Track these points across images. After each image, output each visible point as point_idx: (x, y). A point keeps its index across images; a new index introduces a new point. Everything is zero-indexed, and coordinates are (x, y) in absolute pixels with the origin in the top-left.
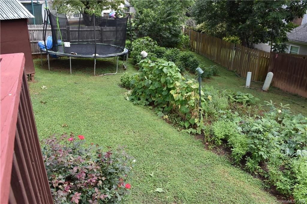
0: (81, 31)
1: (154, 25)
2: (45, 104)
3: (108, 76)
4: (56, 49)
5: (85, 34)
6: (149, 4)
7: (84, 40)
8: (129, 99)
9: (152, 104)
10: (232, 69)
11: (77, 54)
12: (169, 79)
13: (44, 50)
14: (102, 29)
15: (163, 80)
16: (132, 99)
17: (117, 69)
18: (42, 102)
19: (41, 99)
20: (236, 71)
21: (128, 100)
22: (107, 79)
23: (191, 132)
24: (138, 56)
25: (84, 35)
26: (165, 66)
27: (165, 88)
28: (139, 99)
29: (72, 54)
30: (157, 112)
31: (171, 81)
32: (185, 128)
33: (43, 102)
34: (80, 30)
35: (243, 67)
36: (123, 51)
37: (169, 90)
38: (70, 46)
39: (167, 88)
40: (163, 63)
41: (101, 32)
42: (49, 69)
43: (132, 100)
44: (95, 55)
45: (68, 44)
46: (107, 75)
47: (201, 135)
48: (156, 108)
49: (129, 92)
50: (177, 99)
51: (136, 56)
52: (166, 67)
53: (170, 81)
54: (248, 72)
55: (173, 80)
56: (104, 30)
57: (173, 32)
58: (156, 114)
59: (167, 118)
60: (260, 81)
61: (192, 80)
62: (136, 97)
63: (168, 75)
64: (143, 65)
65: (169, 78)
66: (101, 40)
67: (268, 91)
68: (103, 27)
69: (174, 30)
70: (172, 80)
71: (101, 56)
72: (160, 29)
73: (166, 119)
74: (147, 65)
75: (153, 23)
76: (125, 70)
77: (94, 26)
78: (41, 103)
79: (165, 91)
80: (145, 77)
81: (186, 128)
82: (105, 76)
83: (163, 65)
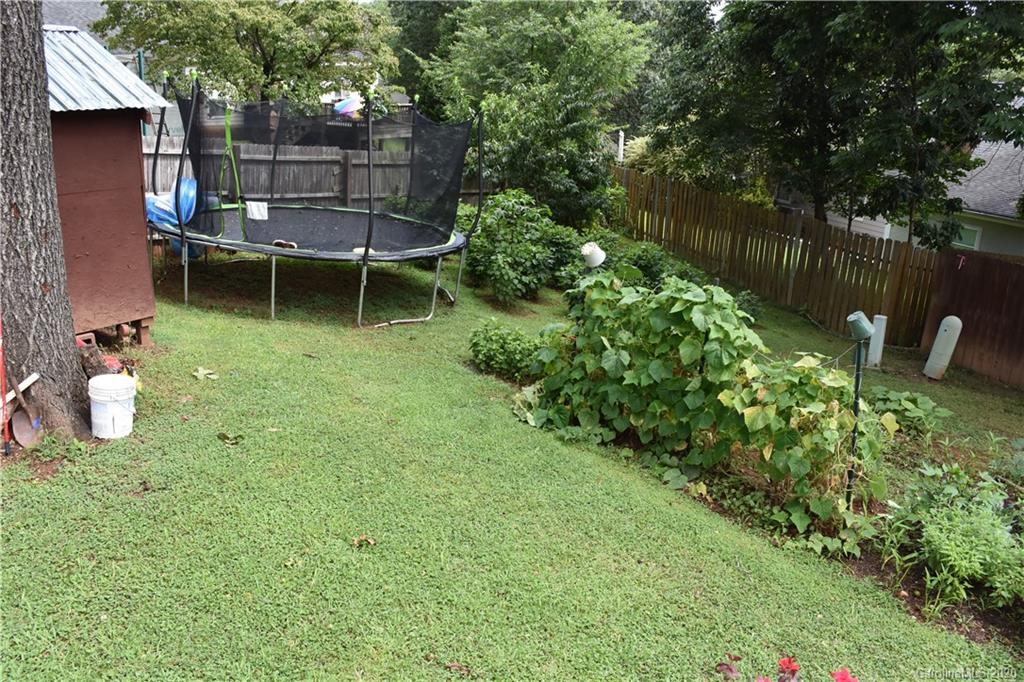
0: (281, 162)
1: (524, 147)
2: (237, 443)
3: (405, 326)
4: (212, 226)
5: (291, 176)
6: (483, 79)
7: (288, 196)
8: (537, 419)
9: (627, 439)
10: (789, 303)
11: (298, 247)
12: (716, 350)
13: (164, 229)
14: (346, 158)
15: (686, 352)
16: (550, 421)
17: (434, 303)
18: (223, 437)
19: (217, 427)
20: (807, 311)
21: (532, 423)
22: (411, 339)
23: (823, 549)
24: (500, 257)
25: (287, 178)
26: (696, 304)
27: (694, 383)
28: (575, 422)
29: (278, 244)
30: (658, 470)
31: (724, 358)
32: (792, 531)
33: (228, 438)
34: (278, 158)
35: (835, 296)
36: (448, 238)
37: (710, 389)
38: (266, 218)
39: (704, 381)
40: (688, 290)
41: (344, 166)
42: (186, 299)
43: (548, 424)
44: (367, 251)
45: (259, 210)
46: (405, 323)
47: (860, 559)
48: (648, 456)
49: (529, 393)
50: (760, 425)
51: (493, 258)
52: (701, 307)
53: (720, 358)
54: (877, 316)
55: (731, 356)
56: (354, 162)
57: (586, 176)
58: (660, 477)
59: (704, 493)
60: (896, 345)
61: (814, 356)
62: (559, 412)
63: (713, 335)
64: (594, 295)
65: (715, 346)
66: (341, 197)
67: (945, 380)
68: (349, 151)
69: (588, 168)
70: (729, 354)
71: (385, 255)
72: (541, 163)
73: (701, 498)
74: (609, 295)
75: (523, 142)
76: (452, 304)
77: (368, 150)
78: (220, 442)
79: (694, 392)
80: (603, 338)
81: (801, 532)
82: (395, 328)
83: (686, 296)
